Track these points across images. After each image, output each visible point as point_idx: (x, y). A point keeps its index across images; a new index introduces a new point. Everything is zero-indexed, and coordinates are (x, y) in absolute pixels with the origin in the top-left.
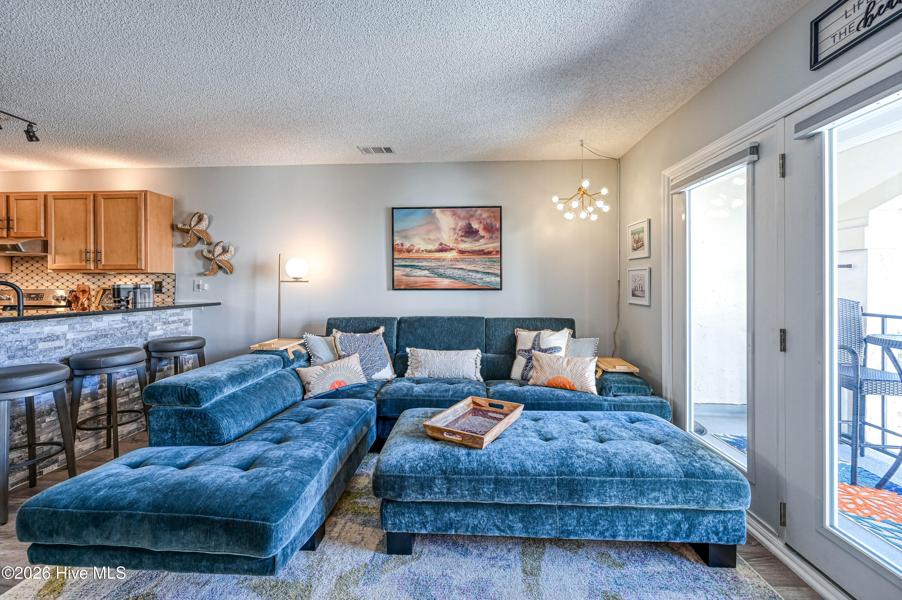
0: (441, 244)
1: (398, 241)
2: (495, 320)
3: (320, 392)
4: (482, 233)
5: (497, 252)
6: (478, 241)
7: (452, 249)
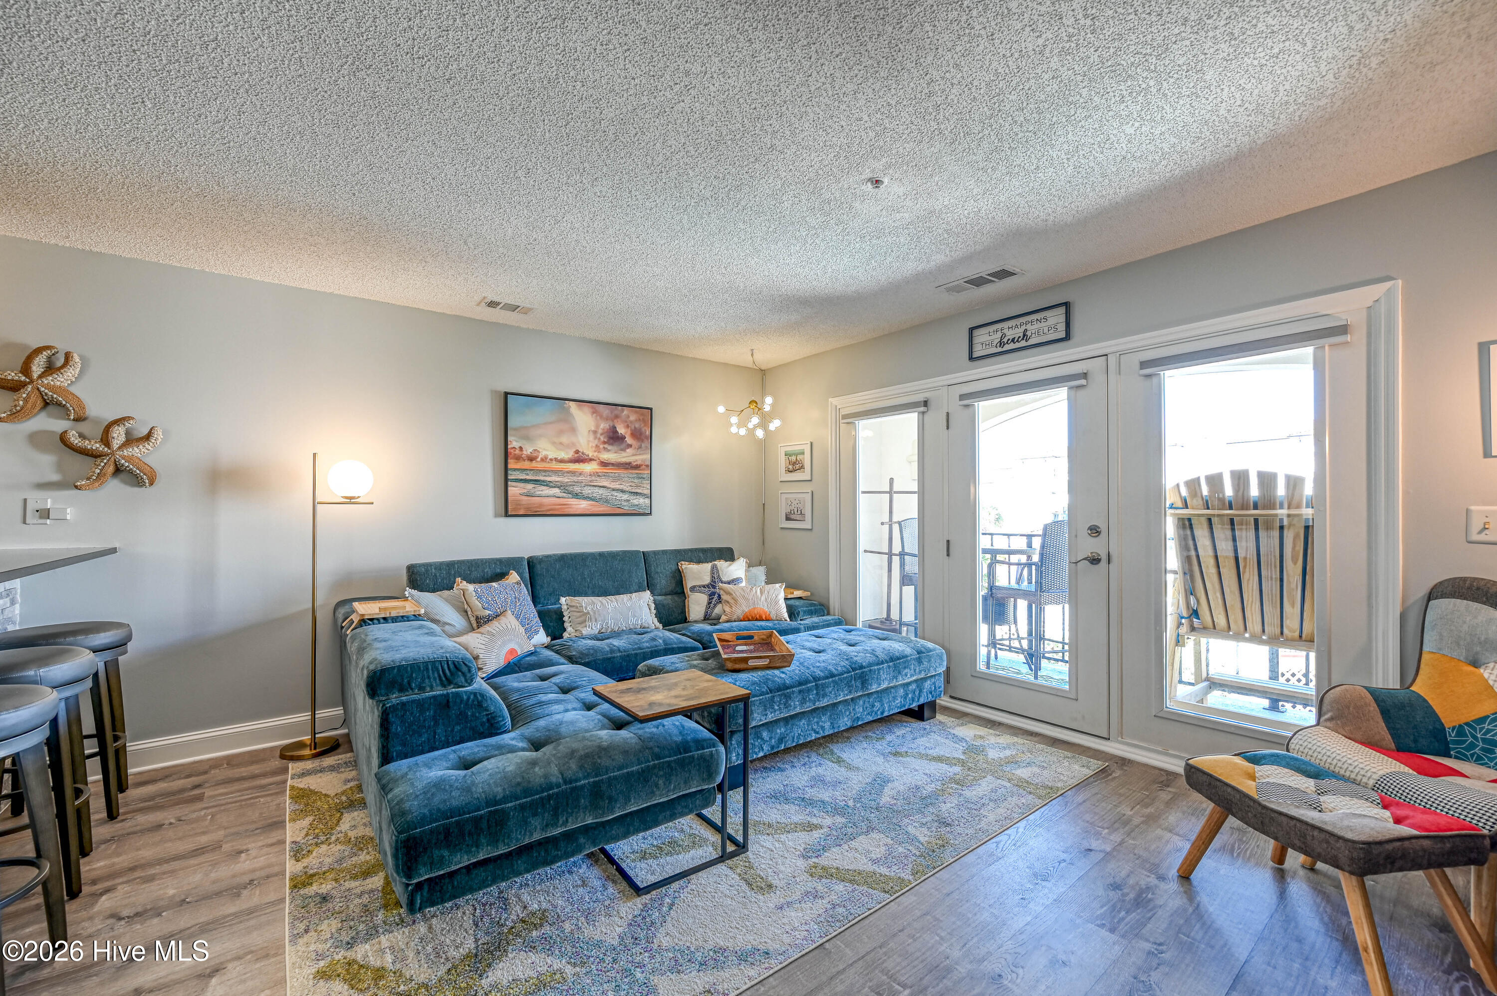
0: (577, 452)
1: (514, 443)
2: (655, 553)
3: (494, 668)
4: (629, 440)
5: (647, 466)
6: (624, 450)
7: (591, 460)
